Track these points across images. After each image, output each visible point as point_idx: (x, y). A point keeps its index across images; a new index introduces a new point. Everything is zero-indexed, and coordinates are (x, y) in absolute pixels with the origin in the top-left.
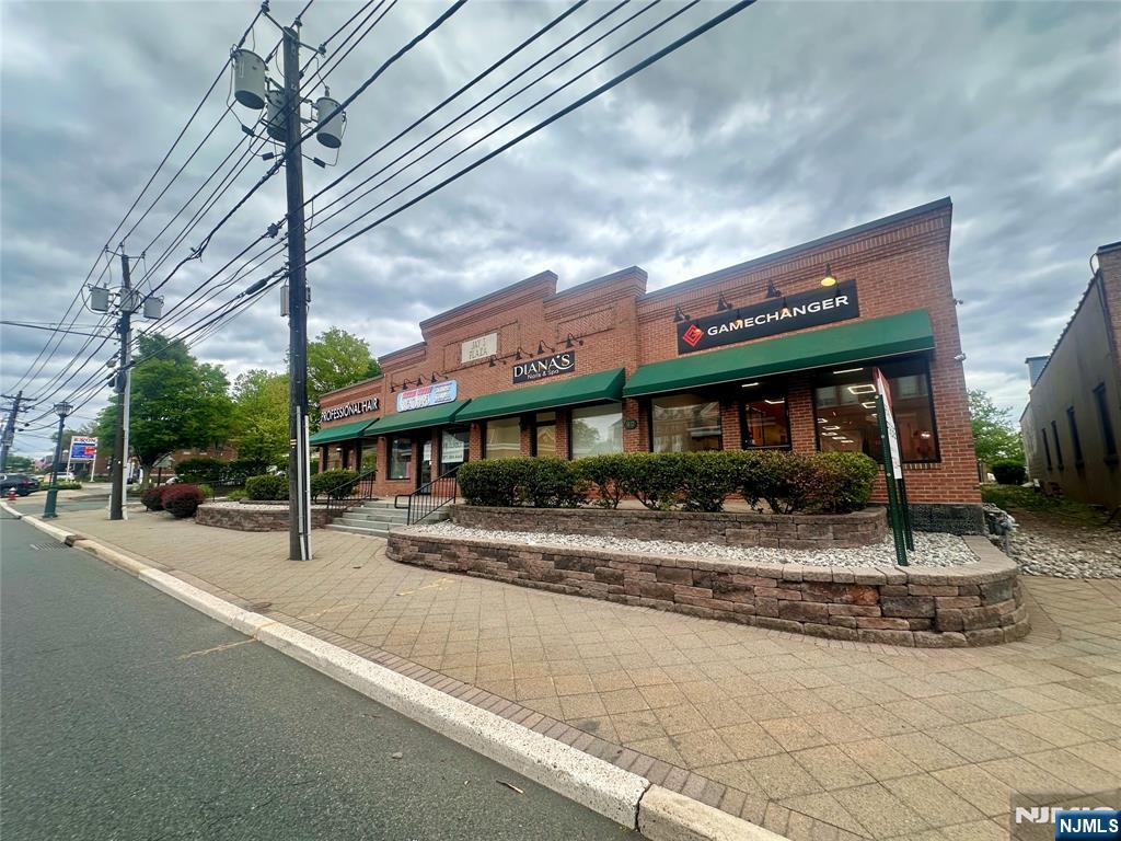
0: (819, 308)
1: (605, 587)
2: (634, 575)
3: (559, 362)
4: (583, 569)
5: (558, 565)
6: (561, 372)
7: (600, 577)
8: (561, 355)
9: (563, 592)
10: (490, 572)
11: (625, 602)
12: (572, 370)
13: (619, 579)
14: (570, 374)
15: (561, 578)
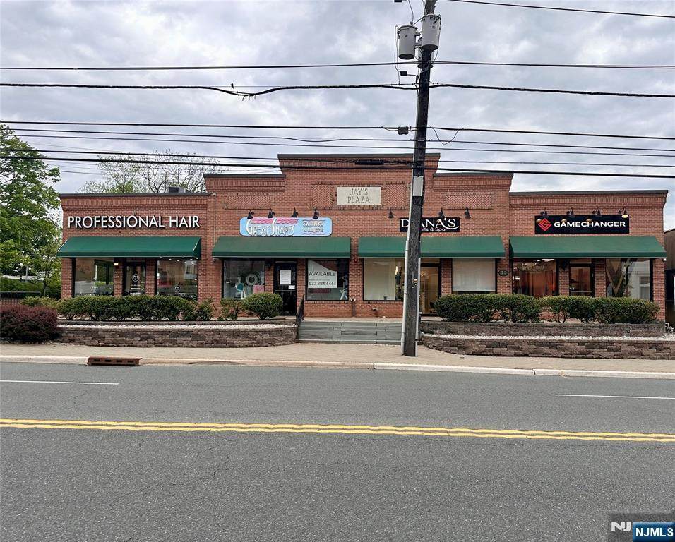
0: (612, 225)
1: (612, 353)
2: (625, 347)
3: (446, 223)
4: (601, 348)
5: (587, 347)
6: (447, 231)
7: (609, 350)
8: (448, 219)
9: (593, 358)
10: (546, 354)
11: (623, 358)
12: (457, 231)
13: (619, 350)
14: (455, 233)
15: (590, 352)
